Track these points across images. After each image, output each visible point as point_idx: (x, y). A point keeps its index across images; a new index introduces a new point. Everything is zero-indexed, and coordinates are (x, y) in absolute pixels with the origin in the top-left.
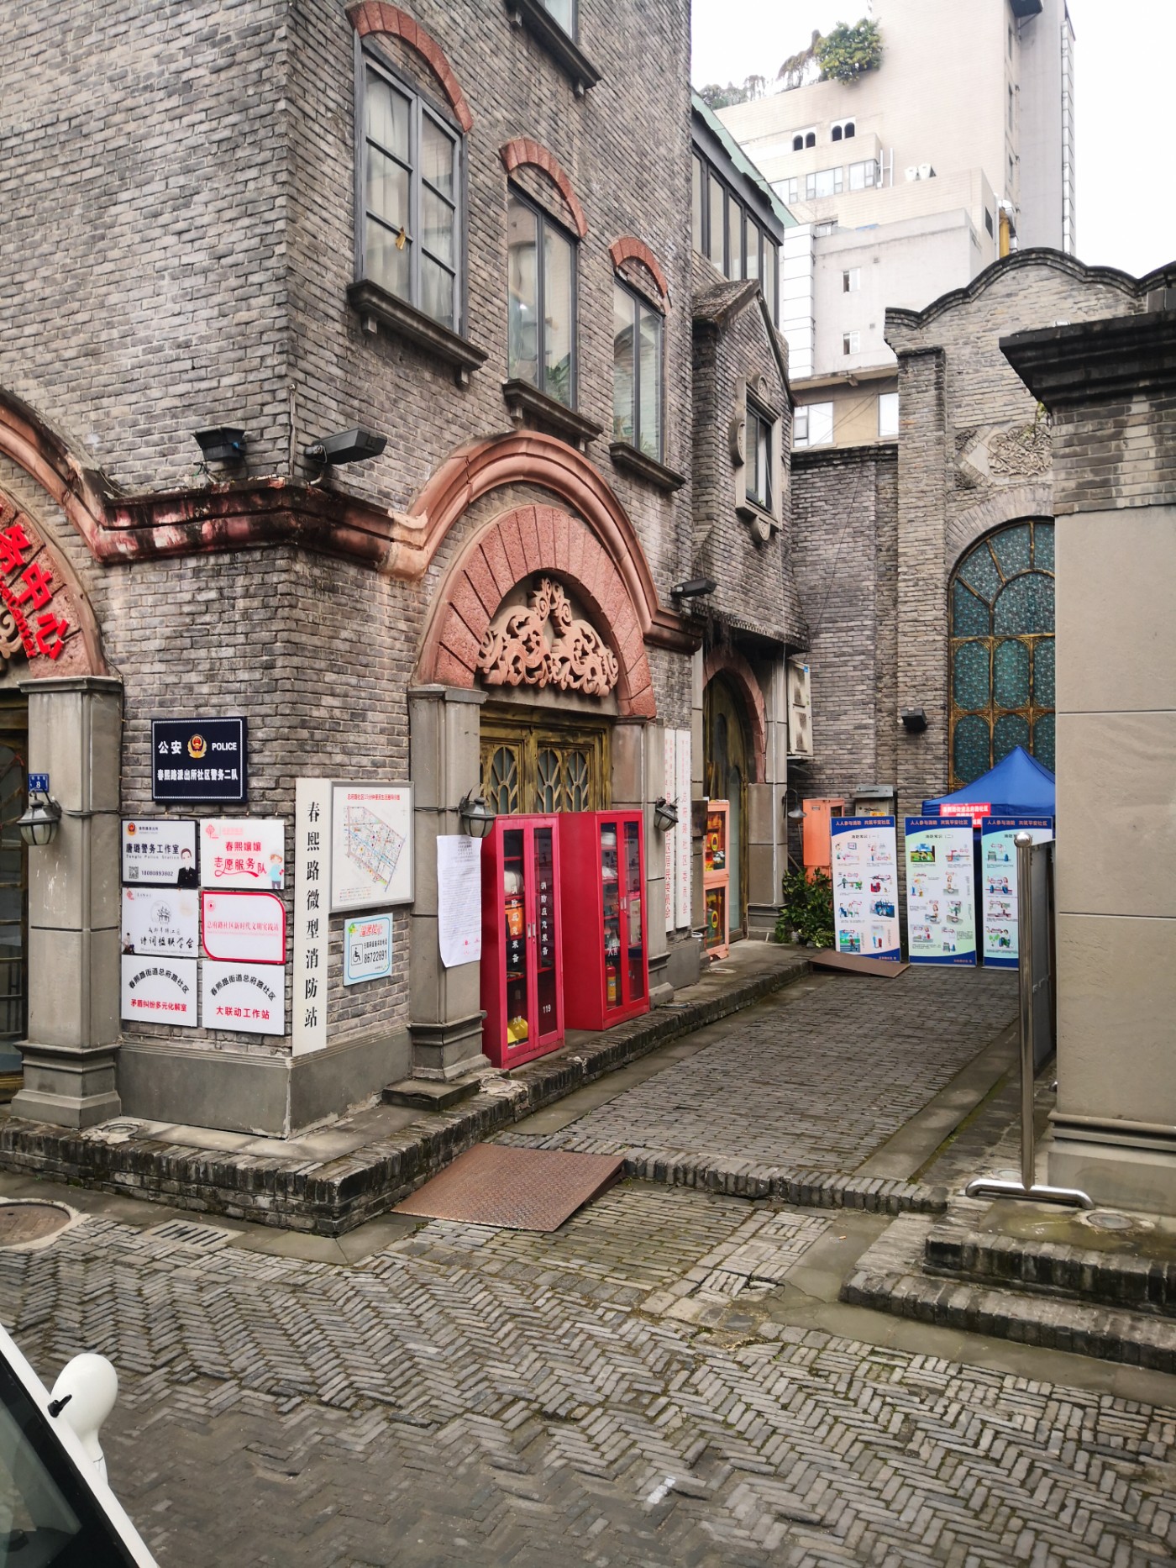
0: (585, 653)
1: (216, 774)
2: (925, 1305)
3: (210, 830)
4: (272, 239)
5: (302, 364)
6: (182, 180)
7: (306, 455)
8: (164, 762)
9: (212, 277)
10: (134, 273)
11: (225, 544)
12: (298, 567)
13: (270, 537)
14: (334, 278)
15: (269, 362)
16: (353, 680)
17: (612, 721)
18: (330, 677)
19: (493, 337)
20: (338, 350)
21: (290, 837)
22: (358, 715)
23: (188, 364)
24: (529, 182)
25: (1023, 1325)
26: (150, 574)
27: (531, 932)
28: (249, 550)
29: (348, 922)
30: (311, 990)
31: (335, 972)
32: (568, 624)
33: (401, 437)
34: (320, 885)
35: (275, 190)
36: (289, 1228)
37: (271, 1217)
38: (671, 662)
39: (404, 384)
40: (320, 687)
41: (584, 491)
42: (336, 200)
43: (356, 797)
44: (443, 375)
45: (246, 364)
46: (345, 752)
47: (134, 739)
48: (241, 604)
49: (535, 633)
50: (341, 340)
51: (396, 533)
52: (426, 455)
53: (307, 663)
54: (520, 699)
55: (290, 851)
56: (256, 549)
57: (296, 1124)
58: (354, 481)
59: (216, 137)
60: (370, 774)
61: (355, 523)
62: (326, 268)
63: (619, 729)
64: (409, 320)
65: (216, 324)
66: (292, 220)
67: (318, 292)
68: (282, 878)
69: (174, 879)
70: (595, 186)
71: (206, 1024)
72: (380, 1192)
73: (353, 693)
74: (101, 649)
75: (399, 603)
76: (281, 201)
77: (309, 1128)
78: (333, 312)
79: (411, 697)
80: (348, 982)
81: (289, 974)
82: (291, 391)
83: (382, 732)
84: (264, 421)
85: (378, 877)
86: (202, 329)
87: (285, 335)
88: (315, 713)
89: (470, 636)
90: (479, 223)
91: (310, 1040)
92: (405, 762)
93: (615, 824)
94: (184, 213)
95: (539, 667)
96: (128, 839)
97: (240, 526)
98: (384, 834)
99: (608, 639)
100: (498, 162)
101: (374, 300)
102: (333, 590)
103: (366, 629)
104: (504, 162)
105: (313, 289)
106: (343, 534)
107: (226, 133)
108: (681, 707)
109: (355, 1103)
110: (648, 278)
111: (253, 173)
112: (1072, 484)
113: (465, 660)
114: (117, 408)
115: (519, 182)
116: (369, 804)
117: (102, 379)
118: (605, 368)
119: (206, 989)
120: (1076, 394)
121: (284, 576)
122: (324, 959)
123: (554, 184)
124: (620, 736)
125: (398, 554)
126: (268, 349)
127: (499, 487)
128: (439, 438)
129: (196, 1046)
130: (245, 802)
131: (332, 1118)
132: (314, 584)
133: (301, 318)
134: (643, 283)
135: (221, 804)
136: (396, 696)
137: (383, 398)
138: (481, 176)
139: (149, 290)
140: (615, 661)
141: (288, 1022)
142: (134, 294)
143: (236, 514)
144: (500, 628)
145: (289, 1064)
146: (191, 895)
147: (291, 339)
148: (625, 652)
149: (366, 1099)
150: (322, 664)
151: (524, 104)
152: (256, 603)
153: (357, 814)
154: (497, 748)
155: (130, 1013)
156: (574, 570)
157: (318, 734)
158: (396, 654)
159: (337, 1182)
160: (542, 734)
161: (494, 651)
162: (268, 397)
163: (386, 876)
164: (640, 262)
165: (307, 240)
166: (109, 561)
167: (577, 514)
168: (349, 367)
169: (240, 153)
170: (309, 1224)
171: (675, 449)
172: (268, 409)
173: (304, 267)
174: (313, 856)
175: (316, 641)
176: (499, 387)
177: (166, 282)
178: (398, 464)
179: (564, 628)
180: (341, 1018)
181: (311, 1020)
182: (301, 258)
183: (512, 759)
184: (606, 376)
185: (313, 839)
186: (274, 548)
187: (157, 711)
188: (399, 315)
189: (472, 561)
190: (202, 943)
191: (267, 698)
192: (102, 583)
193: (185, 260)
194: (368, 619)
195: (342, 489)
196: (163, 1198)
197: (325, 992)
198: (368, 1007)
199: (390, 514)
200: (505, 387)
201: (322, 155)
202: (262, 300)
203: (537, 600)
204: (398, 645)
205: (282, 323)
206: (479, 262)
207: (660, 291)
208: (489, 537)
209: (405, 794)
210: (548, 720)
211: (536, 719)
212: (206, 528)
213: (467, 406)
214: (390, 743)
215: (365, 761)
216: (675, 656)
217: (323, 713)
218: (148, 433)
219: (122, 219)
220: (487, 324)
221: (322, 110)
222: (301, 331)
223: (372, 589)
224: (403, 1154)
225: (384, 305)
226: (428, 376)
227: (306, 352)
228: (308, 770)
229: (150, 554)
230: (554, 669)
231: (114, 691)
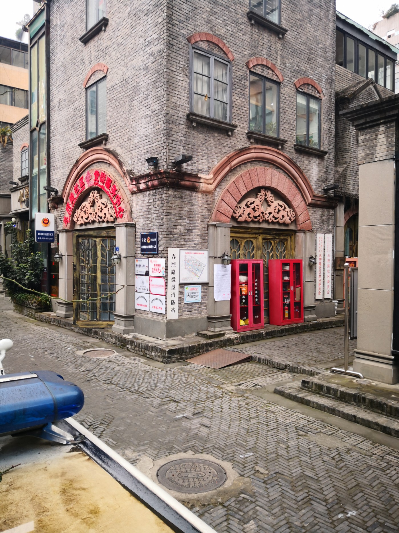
0: (279, 211)
1: (152, 247)
2: (292, 395)
3: (151, 261)
4: (163, 106)
5: (171, 138)
6: (146, 93)
7: (173, 163)
8: (143, 244)
9: (152, 117)
10: (137, 118)
11: (154, 187)
12: (169, 192)
13: (162, 185)
14: (182, 113)
15: (163, 139)
16: (188, 222)
17: (295, 232)
18: (180, 221)
19: (243, 119)
20: (183, 132)
21: (166, 263)
22: (189, 231)
23: (147, 141)
24: (258, 70)
25: (313, 403)
26: (140, 195)
27: (250, 294)
28: (159, 189)
29: (186, 286)
30: (173, 303)
31: (181, 300)
32: (272, 202)
33: (206, 153)
34: (176, 276)
35: (164, 93)
36: (157, 361)
37: (154, 358)
38: (323, 211)
39: (207, 138)
40: (176, 224)
41: (279, 161)
42: (183, 92)
43: (188, 253)
44: (223, 134)
45: (158, 140)
46: (184, 241)
47: (138, 238)
48: (157, 203)
49: (257, 205)
50: (185, 130)
51: (202, 181)
52: (215, 157)
53: (172, 217)
54: (252, 225)
55: (167, 267)
56: (160, 188)
57: (167, 337)
58: (189, 167)
59: (153, 80)
60: (193, 247)
61: (187, 179)
62: (179, 111)
63: (298, 234)
64: (207, 121)
65: (153, 130)
66: (167, 100)
67: (177, 118)
68: (164, 274)
69: (145, 274)
70: (288, 65)
71: (150, 311)
72: (182, 355)
73: (187, 225)
74: (131, 215)
75: (205, 200)
76: (165, 96)
77: (172, 338)
78: (181, 122)
79: (208, 226)
80: (185, 302)
81: (166, 298)
82: (167, 146)
83: (198, 235)
84: (162, 154)
85: (196, 275)
86: (150, 131)
87: (165, 131)
88: (175, 231)
89: (229, 208)
90: (237, 86)
91: (173, 316)
92: (206, 244)
93: (289, 263)
94: (147, 101)
95: (259, 216)
96: (137, 263)
97: (156, 183)
98: (198, 263)
99: (290, 206)
100: (245, 67)
101: (194, 117)
102: (181, 198)
103: (192, 208)
104: (247, 66)
105: (175, 117)
106: (183, 183)
107: (154, 79)
108: (328, 226)
109: (187, 334)
110: (313, 89)
111: (159, 89)
112: (363, 155)
113: (227, 215)
114: (134, 153)
115: (254, 71)
116: (192, 255)
117: (131, 146)
118: (292, 121)
119: (151, 301)
120: (364, 126)
121: (165, 195)
122: (177, 295)
123: (269, 68)
124: (298, 236)
125: (203, 186)
126: (162, 135)
127: (244, 163)
128: (220, 152)
129: (149, 316)
130: (157, 254)
131: (180, 337)
132: (175, 196)
133: (170, 126)
134: (310, 91)
135: (153, 254)
136: (203, 225)
137: (200, 143)
138: (238, 73)
139: (140, 122)
140: (293, 213)
141: (166, 311)
142: (137, 123)
143: (155, 180)
144: (243, 205)
145: (166, 321)
146: (148, 277)
147: (167, 132)
148: (297, 210)
149: (191, 334)
150: (178, 218)
151: (256, 47)
152: (160, 202)
153: (188, 258)
154: (246, 240)
155: (137, 307)
156: (274, 185)
157: (176, 236)
158: (203, 214)
159: (167, 350)
160: (265, 236)
161: (239, 212)
162: (162, 148)
163: (199, 275)
164: (308, 85)
165: (173, 105)
166: (133, 193)
167: (278, 168)
168: (187, 137)
169: (157, 84)
170: (161, 360)
171: (326, 142)
172: (163, 151)
173: (172, 112)
174: (173, 268)
175: (175, 212)
176: (245, 134)
177: (143, 120)
178: (205, 161)
179: (270, 203)
180: (183, 311)
181: (173, 311)
182: (171, 110)
183: (252, 243)
184: (292, 123)
185: (173, 264)
186: (163, 188)
187: (142, 231)
188: (203, 120)
189: (230, 186)
190: (150, 290)
191: (162, 227)
192: (132, 199)
193: (147, 113)
194: (193, 205)
195: (185, 170)
196: (135, 352)
197: (178, 304)
198: (193, 310)
199: (199, 176)
200: (247, 134)
201: (178, 80)
202: (162, 122)
203: (259, 196)
204: (204, 211)
205: (165, 128)
206: (237, 98)
207: (318, 92)
208: (238, 179)
209: (206, 253)
210: (266, 231)
211: (261, 231)
212: (149, 183)
213: (232, 141)
214: (201, 238)
215: (192, 243)
216: (325, 210)
217: (177, 231)
218: (140, 159)
219: (135, 104)
220: (240, 116)
221: (178, 68)
222: (171, 129)
223: (195, 196)
224: (190, 347)
225: (197, 118)
226: (216, 135)
227: (172, 135)
228: (172, 246)
229: (140, 191)
230: (266, 216)
231: (133, 226)
